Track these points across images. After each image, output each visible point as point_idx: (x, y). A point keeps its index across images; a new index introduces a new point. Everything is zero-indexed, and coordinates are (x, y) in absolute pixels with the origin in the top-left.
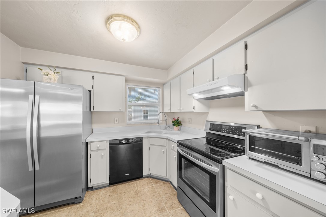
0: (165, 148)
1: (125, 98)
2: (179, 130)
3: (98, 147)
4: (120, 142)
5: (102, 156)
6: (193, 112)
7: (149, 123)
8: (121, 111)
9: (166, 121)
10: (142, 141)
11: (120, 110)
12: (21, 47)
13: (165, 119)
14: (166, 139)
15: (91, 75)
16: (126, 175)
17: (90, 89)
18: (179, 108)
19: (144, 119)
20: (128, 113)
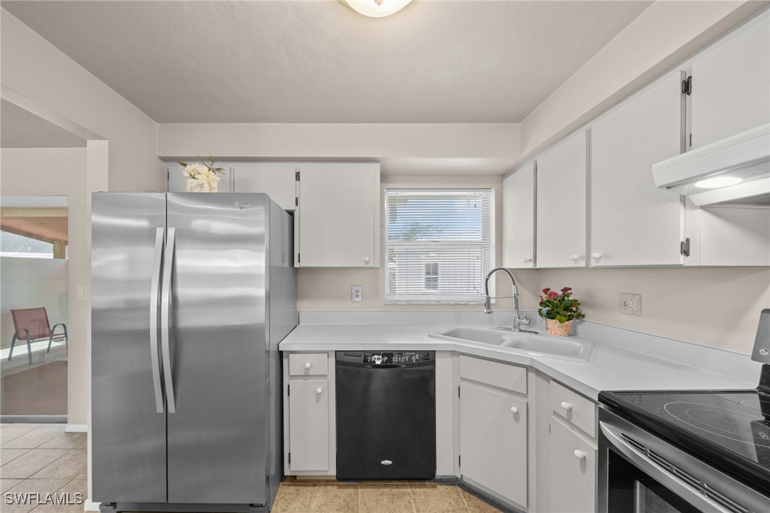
0: (524, 401)
1: (381, 226)
2: (570, 335)
3: (307, 369)
4: (365, 361)
5: (318, 395)
6: (680, 267)
7: (454, 303)
8: (370, 265)
9: (516, 301)
10: (433, 362)
11: (367, 263)
12: (157, 124)
13: (514, 291)
14: (528, 368)
15: (291, 168)
16: (383, 462)
17: (292, 207)
18: (584, 253)
19: (428, 286)
20: (387, 272)
